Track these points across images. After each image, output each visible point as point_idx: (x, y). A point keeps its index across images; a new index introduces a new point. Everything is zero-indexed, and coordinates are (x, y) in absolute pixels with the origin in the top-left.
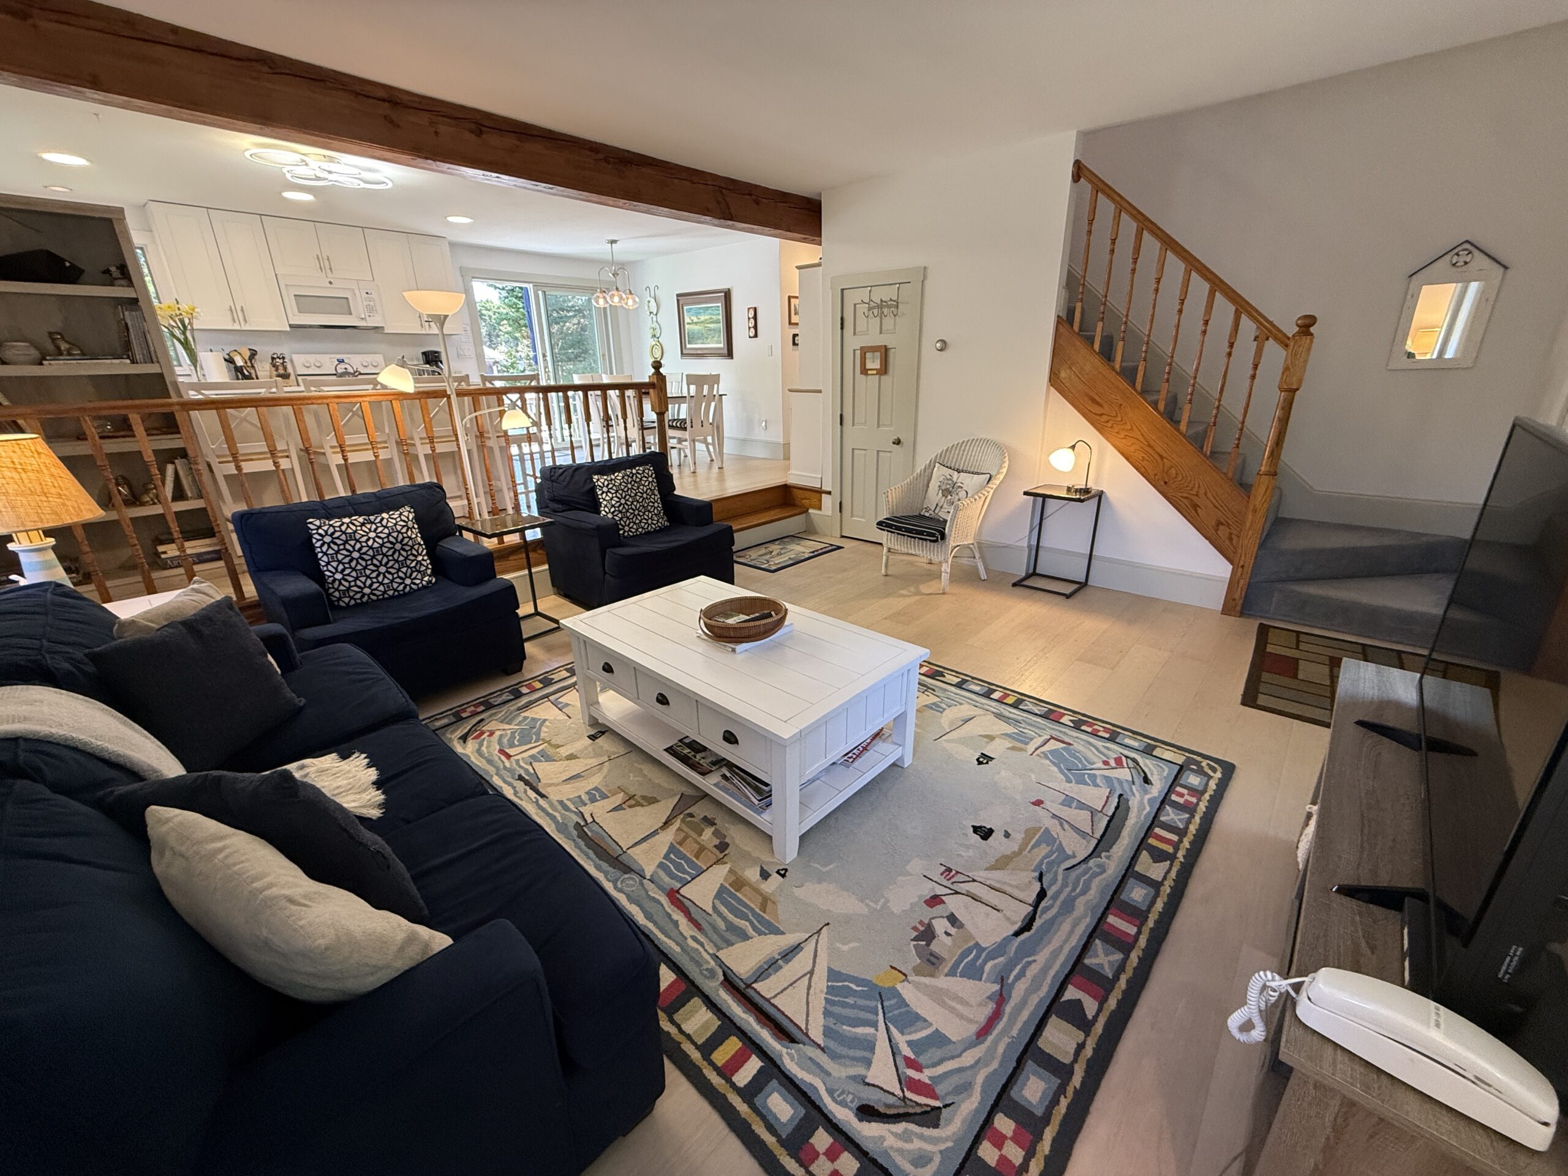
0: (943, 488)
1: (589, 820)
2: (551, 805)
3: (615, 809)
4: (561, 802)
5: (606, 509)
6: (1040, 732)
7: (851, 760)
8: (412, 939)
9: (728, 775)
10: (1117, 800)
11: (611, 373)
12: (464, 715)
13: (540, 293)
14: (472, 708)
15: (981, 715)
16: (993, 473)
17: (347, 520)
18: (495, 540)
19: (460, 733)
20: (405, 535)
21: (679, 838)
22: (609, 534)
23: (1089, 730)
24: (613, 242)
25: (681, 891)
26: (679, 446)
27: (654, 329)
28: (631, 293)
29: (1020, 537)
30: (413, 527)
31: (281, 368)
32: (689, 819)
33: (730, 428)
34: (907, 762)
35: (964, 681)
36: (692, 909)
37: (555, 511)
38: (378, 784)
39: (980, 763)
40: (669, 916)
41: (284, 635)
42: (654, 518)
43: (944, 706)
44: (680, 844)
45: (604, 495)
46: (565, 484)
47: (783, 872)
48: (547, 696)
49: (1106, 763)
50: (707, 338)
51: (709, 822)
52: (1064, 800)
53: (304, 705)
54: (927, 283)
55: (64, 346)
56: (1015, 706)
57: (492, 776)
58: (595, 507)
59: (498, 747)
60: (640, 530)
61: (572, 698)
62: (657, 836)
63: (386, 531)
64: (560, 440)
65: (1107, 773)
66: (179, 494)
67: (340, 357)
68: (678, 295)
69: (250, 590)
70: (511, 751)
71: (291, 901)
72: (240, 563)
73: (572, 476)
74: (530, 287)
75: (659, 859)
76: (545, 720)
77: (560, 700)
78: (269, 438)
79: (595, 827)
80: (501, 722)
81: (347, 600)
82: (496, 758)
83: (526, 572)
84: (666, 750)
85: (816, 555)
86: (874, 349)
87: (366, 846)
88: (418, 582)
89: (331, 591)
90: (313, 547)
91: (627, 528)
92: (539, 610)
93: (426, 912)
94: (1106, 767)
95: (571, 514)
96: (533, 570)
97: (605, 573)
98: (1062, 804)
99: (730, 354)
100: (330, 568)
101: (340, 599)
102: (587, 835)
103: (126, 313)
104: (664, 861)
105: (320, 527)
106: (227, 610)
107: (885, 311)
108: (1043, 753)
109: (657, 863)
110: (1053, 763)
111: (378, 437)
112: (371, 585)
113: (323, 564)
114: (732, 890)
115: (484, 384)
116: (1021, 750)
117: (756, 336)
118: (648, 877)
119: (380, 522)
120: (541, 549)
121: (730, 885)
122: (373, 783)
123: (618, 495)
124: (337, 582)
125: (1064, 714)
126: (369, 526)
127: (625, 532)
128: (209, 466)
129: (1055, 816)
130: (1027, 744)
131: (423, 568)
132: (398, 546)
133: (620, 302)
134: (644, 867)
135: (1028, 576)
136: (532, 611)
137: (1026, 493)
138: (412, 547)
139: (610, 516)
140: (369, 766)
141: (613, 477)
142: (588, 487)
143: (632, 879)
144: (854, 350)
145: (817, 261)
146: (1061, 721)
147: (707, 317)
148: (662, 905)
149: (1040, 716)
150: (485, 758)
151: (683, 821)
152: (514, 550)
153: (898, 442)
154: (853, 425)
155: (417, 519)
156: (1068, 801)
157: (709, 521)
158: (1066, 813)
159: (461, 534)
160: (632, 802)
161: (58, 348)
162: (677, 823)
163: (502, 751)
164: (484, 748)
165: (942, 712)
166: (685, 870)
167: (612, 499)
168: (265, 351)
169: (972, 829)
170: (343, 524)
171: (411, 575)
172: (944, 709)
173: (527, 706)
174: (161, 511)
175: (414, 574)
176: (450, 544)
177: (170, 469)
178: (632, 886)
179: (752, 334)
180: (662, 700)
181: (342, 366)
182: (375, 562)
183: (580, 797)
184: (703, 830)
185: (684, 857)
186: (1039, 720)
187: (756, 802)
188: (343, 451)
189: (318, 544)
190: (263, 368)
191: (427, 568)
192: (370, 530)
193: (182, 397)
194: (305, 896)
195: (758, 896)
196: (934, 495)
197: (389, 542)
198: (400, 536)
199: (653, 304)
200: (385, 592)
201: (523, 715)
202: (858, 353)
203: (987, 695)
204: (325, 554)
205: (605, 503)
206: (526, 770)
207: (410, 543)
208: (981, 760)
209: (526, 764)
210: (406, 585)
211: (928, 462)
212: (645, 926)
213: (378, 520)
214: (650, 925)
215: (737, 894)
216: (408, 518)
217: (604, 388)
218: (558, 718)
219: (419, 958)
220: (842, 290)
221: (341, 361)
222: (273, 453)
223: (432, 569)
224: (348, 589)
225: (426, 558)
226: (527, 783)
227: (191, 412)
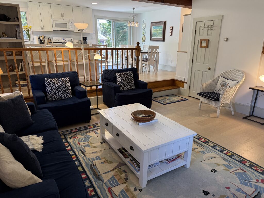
0: (222, 84)
1: (94, 164)
2: (86, 159)
3: (102, 163)
4: (89, 158)
5: (118, 82)
6: (236, 166)
7: (169, 162)
8: (32, 178)
9: (132, 159)
10: (257, 193)
11: (131, 45)
12: (72, 132)
13: (114, 22)
14: (75, 130)
15: (217, 157)
16: (239, 81)
17: (53, 79)
18: (90, 87)
19: (70, 136)
20: (66, 84)
21: (116, 174)
22: (117, 89)
23: (255, 169)
24: (134, 8)
25: (112, 189)
26: (145, 66)
27: (144, 33)
28: (137, 22)
29: (248, 103)
30: (69, 82)
31: (50, 40)
32: (120, 170)
33: (161, 61)
34: (188, 166)
35: (215, 146)
36: (113, 194)
37: (105, 82)
38: (43, 144)
39: (212, 172)
40: (107, 194)
41: (33, 106)
42: (131, 85)
43: (206, 152)
44: (115, 176)
45: (118, 78)
46: (109, 75)
47: (141, 190)
48: (94, 130)
49: (257, 180)
50: (158, 35)
51: (125, 171)
52: (238, 189)
53: (34, 123)
54: (223, 20)
55: (4, 35)
56: (230, 156)
57: (74, 149)
58: (115, 81)
59: (78, 141)
60: (127, 89)
61: (99, 131)
62: (110, 173)
63: (62, 83)
64: (115, 62)
65: (256, 184)
66: (22, 70)
67: (63, 38)
68: (151, 23)
69: (31, 94)
70: (81, 143)
71: (7, 162)
72: (30, 87)
73: (111, 73)
74: (112, 20)
75: (109, 179)
76: (91, 136)
77: (97, 132)
78: (40, 58)
79: (95, 167)
80: (81, 135)
81: (51, 99)
82: (77, 144)
83: (96, 97)
84: (118, 149)
85: (179, 101)
86: (204, 40)
87: (30, 156)
88: (68, 96)
89: (48, 96)
90: (45, 85)
91: (123, 88)
92: (99, 107)
93: (42, 175)
94: (257, 182)
95: (109, 83)
96: (98, 97)
97: (115, 99)
98: (236, 190)
99: (164, 40)
100: (48, 90)
101: (49, 98)
102: (93, 168)
103: (17, 28)
104: (110, 179)
105: (47, 80)
106: (21, 98)
107: (209, 29)
108: (235, 173)
109: (108, 179)
110: (238, 177)
111: (65, 59)
112: (57, 96)
113: (47, 89)
114: (125, 192)
115: (93, 47)
116: (228, 170)
117: (172, 35)
118: (104, 183)
119: (61, 80)
120: (102, 91)
121: (125, 190)
122: (42, 144)
123: (122, 79)
124: (49, 94)
125: (247, 162)
126: (58, 81)
127: (122, 89)
128: (28, 63)
129: (232, 193)
130: (231, 169)
131: (69, 93)
132: (64, 87)
133: (134, 25)
134: (104, 179)
135: (250, 116)
136: (97, 107)
137: (250, 88)
138: (68, 87)
139: (119, 84)
140: (42, 139)
141: (121, 74)
142: (114, 76)
143: (100, 182)
144: (198, 40)
145: (189, 13)
146: (245, 164)
147: (158, 29)
148: (106, 191)
149: (238, 161)
150: (74, 144)
151: (118, 170)
152: (94, 91)
153: (209, 69)
154: (196, 63)
155: (70, 80)
156: (239, 190)
157: (146, 88)
158: (237, 193)
159: (81, 86)
160: (106, 162)
161: (3, 36)
162: (116, 170)
163: (79, 143)
164: (75, 141)
165: (204, 154)
166: (114, 183)
167: (120, 80)
168: (47, 36)
169: (202, 191)
170: (53, 80)
171: (66, 94)
172: (205, 153)
173: (88, 132)
174: (16, 74)
175: (67, 94)
176: (77, 88)
177: (21, 64)
178: (100, 184)
179: (171, 34)
180: (118, 135)
181: (64, 40)
182: (58, 90)
183: (94, 158)
184: (122, 173)
185: (115, 179)
186: (237, 162)
187: (137, 168)
188: (56, 62)
189: (46, 85)
190: (46, 41)
191: (71, 93)
192: (58, 82)
193: (25, 47)
194: (10, 162)
195: (132, 195)
196: (219, 86)
197: (62, 85)
198: (65, 84)
199: (144, 25)
200: (60, 98)
201: (87, 134)
202: (199, 41)
203: (222, 151)
204: (47, 87)
205: (118, 80)
206: (83, 148)
207: (67, 86)
208: (213, 171)
209: (83, 147)
210: (65, 97)
211: (218, 76)
212: (100, 195)
213: (60, 80)
214: (101, 195)
215: (126, 193)
216: (68, 80)
217: (127, 49)
218: (95, 136)
219: (33, 183)
220: (196, 22)
221: (63, 39)
222: (41, 62)
223: (72, 93)
224: (51, 96)
225: (71, 90)
226: (82, 152)
227: (26, 51)
